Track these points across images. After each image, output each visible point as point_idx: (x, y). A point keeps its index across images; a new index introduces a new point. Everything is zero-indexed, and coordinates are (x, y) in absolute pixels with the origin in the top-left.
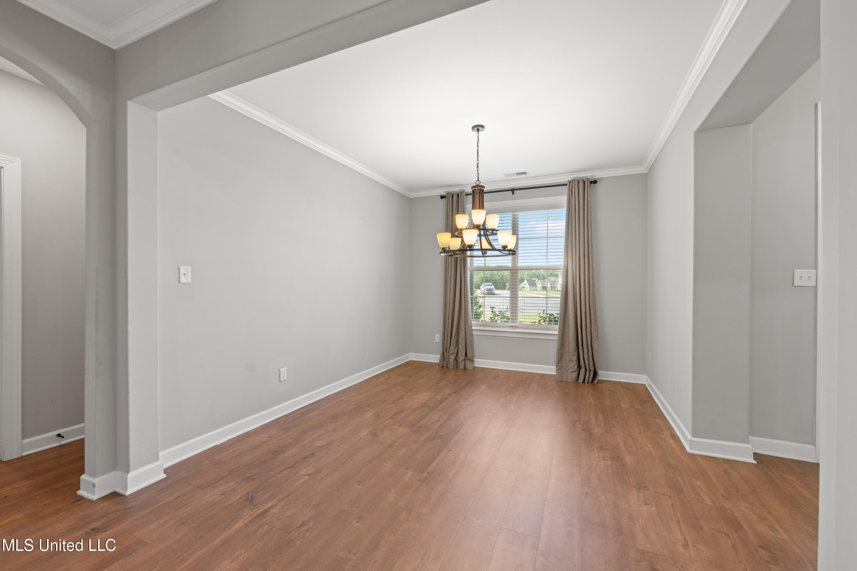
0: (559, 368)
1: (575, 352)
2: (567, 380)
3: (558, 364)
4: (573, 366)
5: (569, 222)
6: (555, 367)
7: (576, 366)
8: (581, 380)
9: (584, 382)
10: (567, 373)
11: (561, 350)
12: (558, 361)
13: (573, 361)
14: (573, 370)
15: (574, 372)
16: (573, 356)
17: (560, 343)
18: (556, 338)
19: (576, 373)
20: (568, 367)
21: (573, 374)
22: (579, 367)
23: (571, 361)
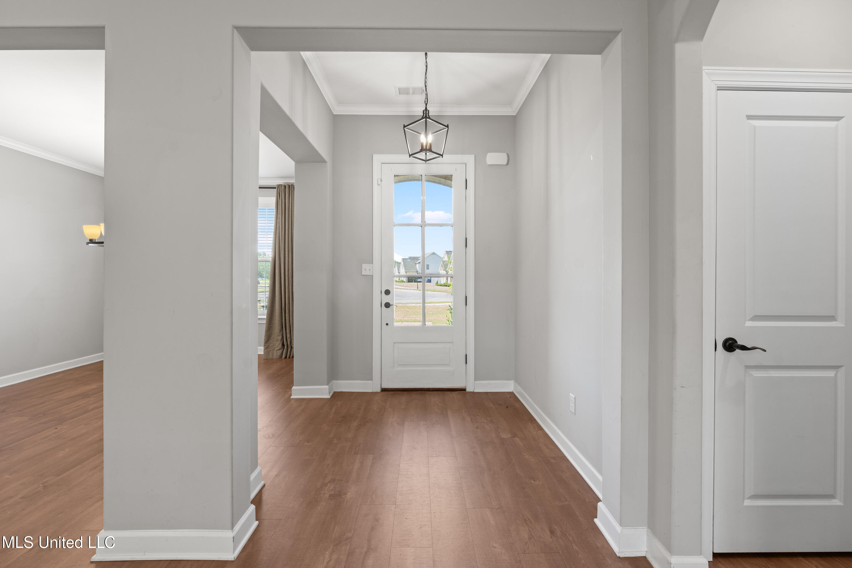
0: (266, 348)
1: (280, 332)
2: (272, 357)
3: (266, 344)
4: (279, 345)
5: (277, 221)
6: (263, 348)
7: (281, 345)
8: (284, 356)
9: (286, 357)
10: (273, 351)
11: (268, 332)
12: (266, 342)
13: (278, 340)
14: (278, 348)
15: (279, 350)
16: (278, 336)
17: (267, 325)
18: (265, 322)
19: (281, 351)
20: (275, 346)
21: (278, 351)
22: (283, 345)
23: (277, 340)
